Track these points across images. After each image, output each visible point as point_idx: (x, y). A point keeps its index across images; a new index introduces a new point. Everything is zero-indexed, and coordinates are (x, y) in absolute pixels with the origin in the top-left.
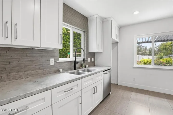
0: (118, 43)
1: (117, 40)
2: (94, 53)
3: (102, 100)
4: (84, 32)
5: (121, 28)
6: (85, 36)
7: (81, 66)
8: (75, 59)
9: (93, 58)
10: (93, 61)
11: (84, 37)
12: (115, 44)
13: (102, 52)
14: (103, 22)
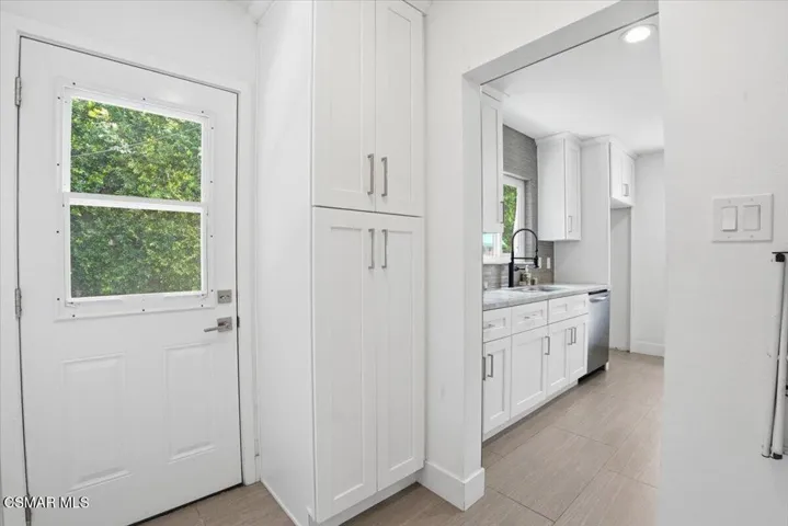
0: (630, 208)
1: (627, 201)
2: (551, 244)
3: (585, 372)
4: (526, 182)
5: (639, 158)
6: (530, 194)
7: (521, 280)
8: (513, 258)
9: (549, 259)
10: (549, 267)
11: (526, 196)
12: (621, 211)
13: (578, 241)
14: (581, 149)
